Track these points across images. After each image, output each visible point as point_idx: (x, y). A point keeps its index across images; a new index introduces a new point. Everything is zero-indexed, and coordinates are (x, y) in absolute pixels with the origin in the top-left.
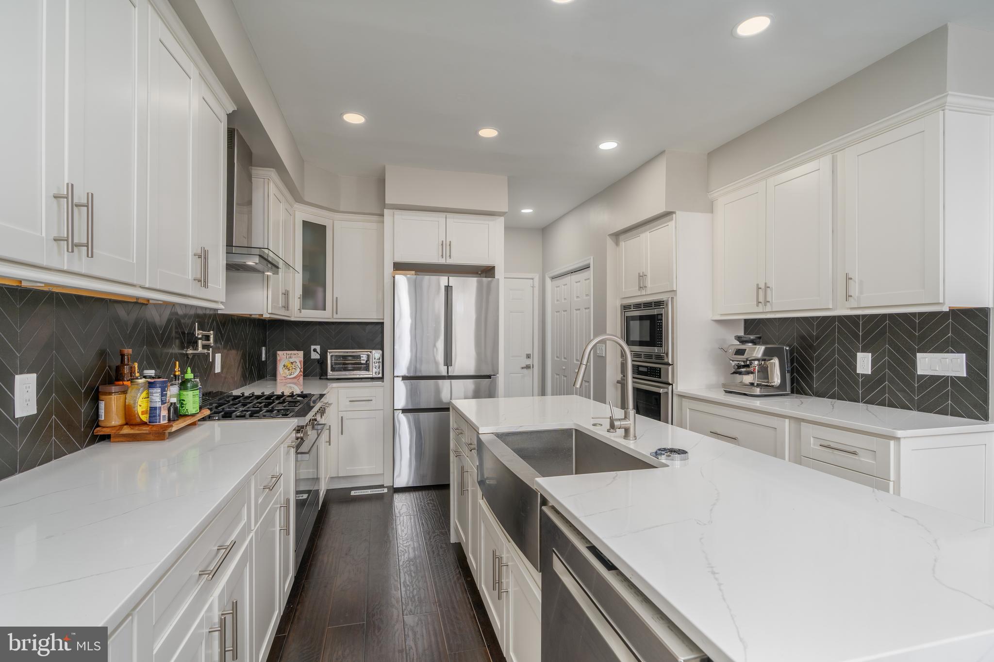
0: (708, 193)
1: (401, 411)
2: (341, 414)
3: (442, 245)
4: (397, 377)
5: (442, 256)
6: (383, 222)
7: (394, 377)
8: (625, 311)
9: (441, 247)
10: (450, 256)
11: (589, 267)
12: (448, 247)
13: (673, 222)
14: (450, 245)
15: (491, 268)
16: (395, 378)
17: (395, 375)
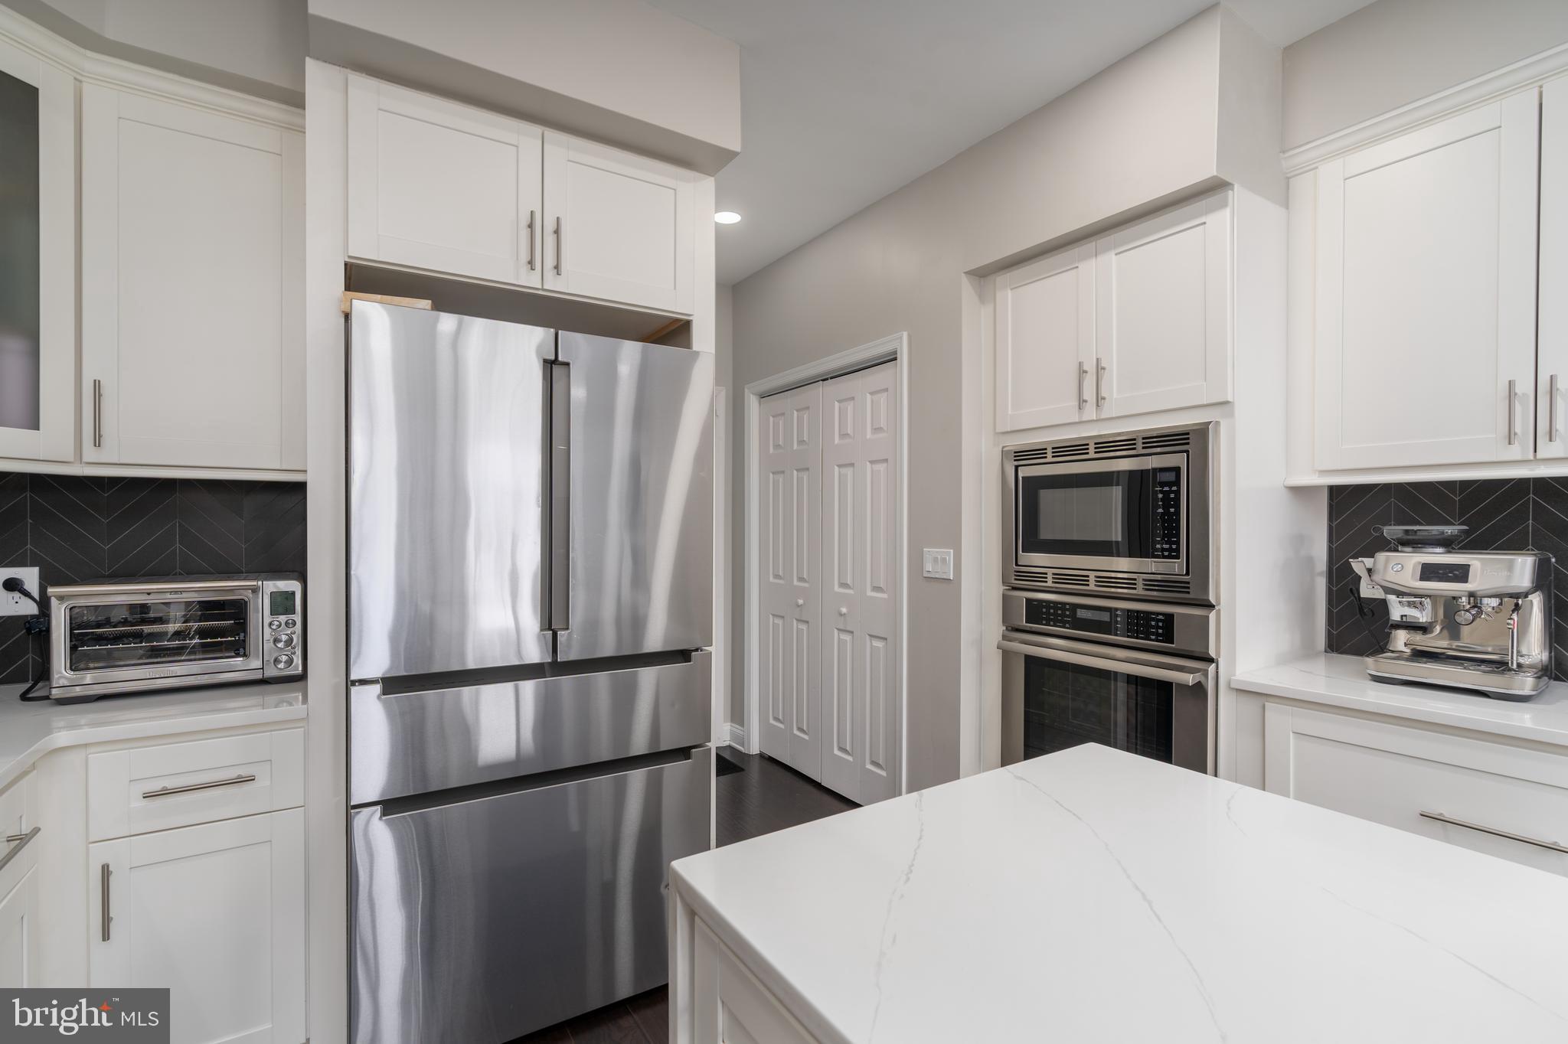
0: (1284, 152)
1: (378, 808)
2: (101, 854)
3: (531, 226)
4: (363, 682)
5: (531, 263)
6: (302, 130)
7: (350, 683)
8: (1016, 463)
9: (524, 233)
10: (557, 267)
11: (895, 359)
12: (550, 240)
13: (1227, 212)
14: (557, 232)
15: (683, 325)
16: (354, 690)
17: (353, 677)
